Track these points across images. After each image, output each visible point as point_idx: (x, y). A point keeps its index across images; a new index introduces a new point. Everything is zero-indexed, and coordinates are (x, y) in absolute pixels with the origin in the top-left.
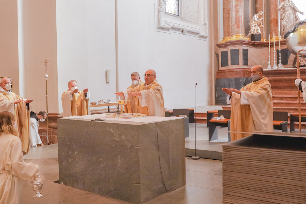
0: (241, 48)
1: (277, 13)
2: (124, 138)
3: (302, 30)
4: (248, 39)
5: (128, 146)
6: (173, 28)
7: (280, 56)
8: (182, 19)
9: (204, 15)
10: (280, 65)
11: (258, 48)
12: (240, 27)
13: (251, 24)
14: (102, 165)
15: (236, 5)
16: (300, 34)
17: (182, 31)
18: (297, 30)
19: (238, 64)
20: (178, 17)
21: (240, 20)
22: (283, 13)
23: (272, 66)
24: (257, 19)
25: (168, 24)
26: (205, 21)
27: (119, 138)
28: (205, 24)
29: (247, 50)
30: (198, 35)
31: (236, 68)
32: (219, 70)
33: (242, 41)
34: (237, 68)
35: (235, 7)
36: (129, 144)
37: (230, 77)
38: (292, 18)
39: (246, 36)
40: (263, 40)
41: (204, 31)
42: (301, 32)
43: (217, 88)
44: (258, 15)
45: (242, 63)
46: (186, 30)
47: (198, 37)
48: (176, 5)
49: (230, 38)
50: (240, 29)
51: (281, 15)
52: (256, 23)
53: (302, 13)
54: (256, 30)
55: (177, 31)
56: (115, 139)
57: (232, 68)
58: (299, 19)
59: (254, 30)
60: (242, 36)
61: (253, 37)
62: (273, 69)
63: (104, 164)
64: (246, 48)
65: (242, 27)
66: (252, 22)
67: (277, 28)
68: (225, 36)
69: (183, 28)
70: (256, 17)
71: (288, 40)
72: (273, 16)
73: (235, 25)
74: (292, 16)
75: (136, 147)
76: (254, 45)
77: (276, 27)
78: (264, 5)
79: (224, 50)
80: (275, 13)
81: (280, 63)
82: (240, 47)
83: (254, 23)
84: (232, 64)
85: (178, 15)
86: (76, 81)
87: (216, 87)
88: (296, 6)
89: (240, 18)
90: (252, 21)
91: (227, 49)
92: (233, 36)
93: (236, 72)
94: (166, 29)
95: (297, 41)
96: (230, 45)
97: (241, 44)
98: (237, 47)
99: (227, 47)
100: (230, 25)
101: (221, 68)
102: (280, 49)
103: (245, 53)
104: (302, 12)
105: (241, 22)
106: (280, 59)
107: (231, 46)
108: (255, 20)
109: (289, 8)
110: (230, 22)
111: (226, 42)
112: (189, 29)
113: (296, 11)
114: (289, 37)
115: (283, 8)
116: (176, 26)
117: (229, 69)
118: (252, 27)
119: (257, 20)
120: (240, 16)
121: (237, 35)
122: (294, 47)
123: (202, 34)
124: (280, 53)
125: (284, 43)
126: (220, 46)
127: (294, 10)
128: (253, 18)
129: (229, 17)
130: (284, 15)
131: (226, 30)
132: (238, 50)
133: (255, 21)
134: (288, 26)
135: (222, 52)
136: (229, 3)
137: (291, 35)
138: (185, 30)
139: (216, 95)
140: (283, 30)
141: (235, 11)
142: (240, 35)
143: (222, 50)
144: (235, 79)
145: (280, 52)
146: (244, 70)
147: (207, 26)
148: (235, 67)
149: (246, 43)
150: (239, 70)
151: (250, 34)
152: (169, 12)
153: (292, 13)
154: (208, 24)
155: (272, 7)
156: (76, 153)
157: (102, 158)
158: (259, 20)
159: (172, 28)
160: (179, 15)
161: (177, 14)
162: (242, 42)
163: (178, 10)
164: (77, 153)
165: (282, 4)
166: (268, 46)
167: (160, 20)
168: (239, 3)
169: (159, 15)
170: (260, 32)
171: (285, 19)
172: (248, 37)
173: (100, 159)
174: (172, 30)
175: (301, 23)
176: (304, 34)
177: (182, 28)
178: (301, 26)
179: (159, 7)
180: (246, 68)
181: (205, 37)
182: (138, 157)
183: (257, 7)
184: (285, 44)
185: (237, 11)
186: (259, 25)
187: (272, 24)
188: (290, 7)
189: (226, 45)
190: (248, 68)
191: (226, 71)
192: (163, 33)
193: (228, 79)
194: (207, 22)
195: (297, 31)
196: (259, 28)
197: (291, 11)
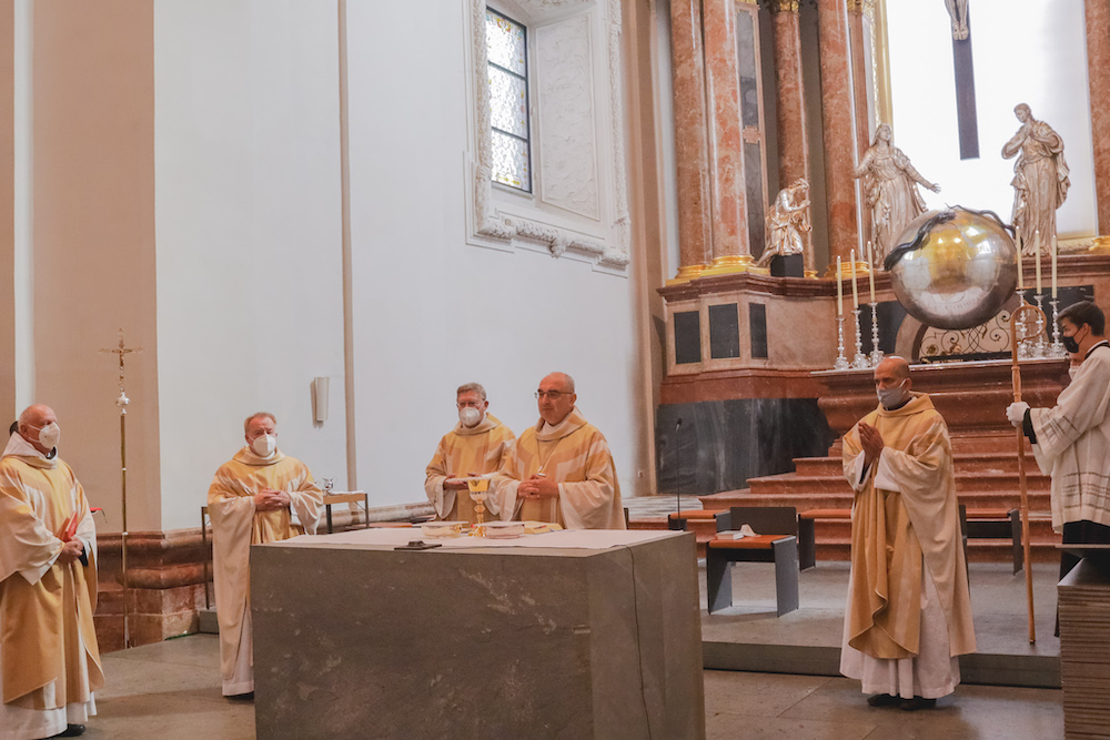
0: (743, 301)
1: (852, 185)
2: (532, 602)
3: (940, 241)
4: (763, 272)
5: (545, 629)
6: (522, 235)
7: (875, 325)
8: (542, 204)
9: (618, 190)
10: (876, 354)
11: (796, 300)
12: (739, 232)
13: (771, 221)
14: (443, 701)
15: (724, 160)
16: (936, 255)
17: (551, 245)
18: (927, 243)
19: (737, 354)
20: (528, 198)
21: (738, 207)
22: (873, 187)
23: (851, 359)
24: (791, 205)
25: (508, 222)
26: (619, 211)
27: (511, 604)
28: (620, 221)
29: (762, 308)
30: (601, 258)
31: (728, 367)
32: (670, 373)
33: (747, 276)
34: (734, 367)
35: (720, 166)
36: (551, 622)
37: (708, 398)
38: (903, 204)
39: (757, 259)
40: (811, 275)
41: (618, 244)
42: (938, 247)
43: (665, 437)
44: (792, 191)
45: (749, 351)
46: (564, 241)
47: (599, 263)
48: (520, 157)
49: (704, 268)
50: (739, 237)
51: (867, 194)
52: (787, 218)
53: (934, 188)
54: (788, 239)
55: (535, 243)
56: (495, 606)
57: (715, 368)
58: (922, 206)
59: (783, 240)
60: (746, 260)
61: (778, 264)
62: (855, 369)
63: (450, 695)
64: (759, 301)
65: (743, 231)
66: (774, 215)
67: (854, 235)
68: (684, 260)
69: (555, 235)
70: (786, 197)
71: (898, 272)
72: (839, 196)
73: (722, 226)
74: (902, 195)
75: (577, 632)
76: (783, 291)
77: (849, 230)
78: (805, 160)
79: (687, 306)
80: (847, 187)
81: (876, 347)
82: (741, 296)
83: (780, 219)
84: (715, 355)
85: (528, 190)
86: (272, 418)
87: (658, 432)
88: (913, 163)
89: (738, 201)
90: (774, 211)
91: (694, 305)
92: (715, 262)
93: (734, 380)
94: (500, 237)
95: (928, 276)
96: (706, 291)
97: (745, 288)
98: (730, 298)
99: (697, 297)
100: (701, 225)
101: (676, 369)
102: (874, 305)
103: (758, 314)
104: (932, 182)
105: (742, 216)
106: (875, 335)
107: (710, 294)
108: (782, 208)
109: (892, 171)
110: (703, 216)
111: (691, 282)
112: (572, 237)
113: (915, 181)
114: (901, 263)
115: (872, 170)
116: (532, 228)
117: (708, 369)
118: (773, 232)
119: (790, 209)
120: (738, 193)
121: (728, 259)
122: (920, 295)
123: (612, 254)
124: (874, 316)
125: (884, 283)
126: (671, 294)
127: (909, 176)
128: (778, 202)
129: (700, 198)
130: (875, 191)
131: (690, 240)
132: (733, 308)
133: (782, 210)
134: (891, 227)
135: (677, 316)
136: (697, 151)
137: (909, 256)
138: (559, 240)
139: (662, 460)
140: (876, 242)
141: (720, 178)
142: (737, 259)
143: (679, 306)
144: (728, 404)
145: (874, 312)
146: (755, 373)
147: (628, 229)
148: (724, 364)
149: (760, 283)
150: (740, 373)
151: (767, 254)
152: (500, 181)
153: (901, 186)
154: (628, 221)
155: (835, 165)
156: (330, 664)
157: (439, 678)
158: (796, 208)
159: (519, 234)
160: (531, 192)
161: (527, 188)
162: (749, 281)
163: (527, 174)
164: (335, 663)
165: (869, 156)
166: (835, 293)
167: (481, 208)
168: (732, 153)
169: (480, 190)
170: (799, 245)
171: (879, 205)
172: (761, 266)
173: (433, 681)
174: (519, 240)
175: (938, 220)
176: (949, 253)
177: (549, 234)
178: (939, 227)
179: (478, 164)
180: (762, 366)
181: (619, 265)
182: (587, 664)
183: (786, 167)
184: (888, 285)
185: (727, 180)
186: (797, 225)
187: (839, 222)
188: (894, 168)
189: (695, 290)
190: (767, 366)
191: (697, 378)
192: (490, 252)
193: (704, 406)
194: (626, 214)
195: (928, 245)
196: (796, 235)
197: (898, 180)
